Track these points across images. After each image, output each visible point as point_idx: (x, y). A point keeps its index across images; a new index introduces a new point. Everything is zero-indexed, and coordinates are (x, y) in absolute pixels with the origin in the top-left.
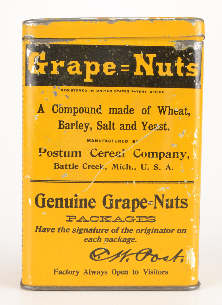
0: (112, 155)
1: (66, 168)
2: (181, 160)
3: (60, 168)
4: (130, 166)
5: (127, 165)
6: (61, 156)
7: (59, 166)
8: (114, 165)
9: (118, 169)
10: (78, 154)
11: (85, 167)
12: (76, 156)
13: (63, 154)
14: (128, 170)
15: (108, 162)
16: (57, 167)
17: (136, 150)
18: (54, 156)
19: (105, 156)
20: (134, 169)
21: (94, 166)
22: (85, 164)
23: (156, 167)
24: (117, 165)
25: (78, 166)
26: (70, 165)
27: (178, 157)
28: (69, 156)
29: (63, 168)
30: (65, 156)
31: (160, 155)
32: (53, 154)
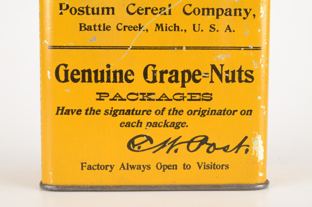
0: (155, 12)
1: (95, 30)
2: (244, 18)
3: (86, 30)
4: (178, 27)
5: (175, 25)
6: (88, 14)
7: (86, 27)
8: (157, 25)
9: (162, 30)
10: (111, 10)
11: (120, 28)
12: (108, 13)
13: (90, 11)
14: (176, 32)
15: (149, 21)
16: (83, 29)
17: (186, 5)
18: (79, 14)
19: (146, 14)
20: (184, 30)
21: (132, 27)
22: (120, 24)
23: (212, 28)
24: (162, 25)
25: (110, 27)
26: (99, 26)
27: (240, 15)
28: (98, 13)
29: (91, 30)
30: (93, 13)
31: (217, 12)
32: (78, 12)
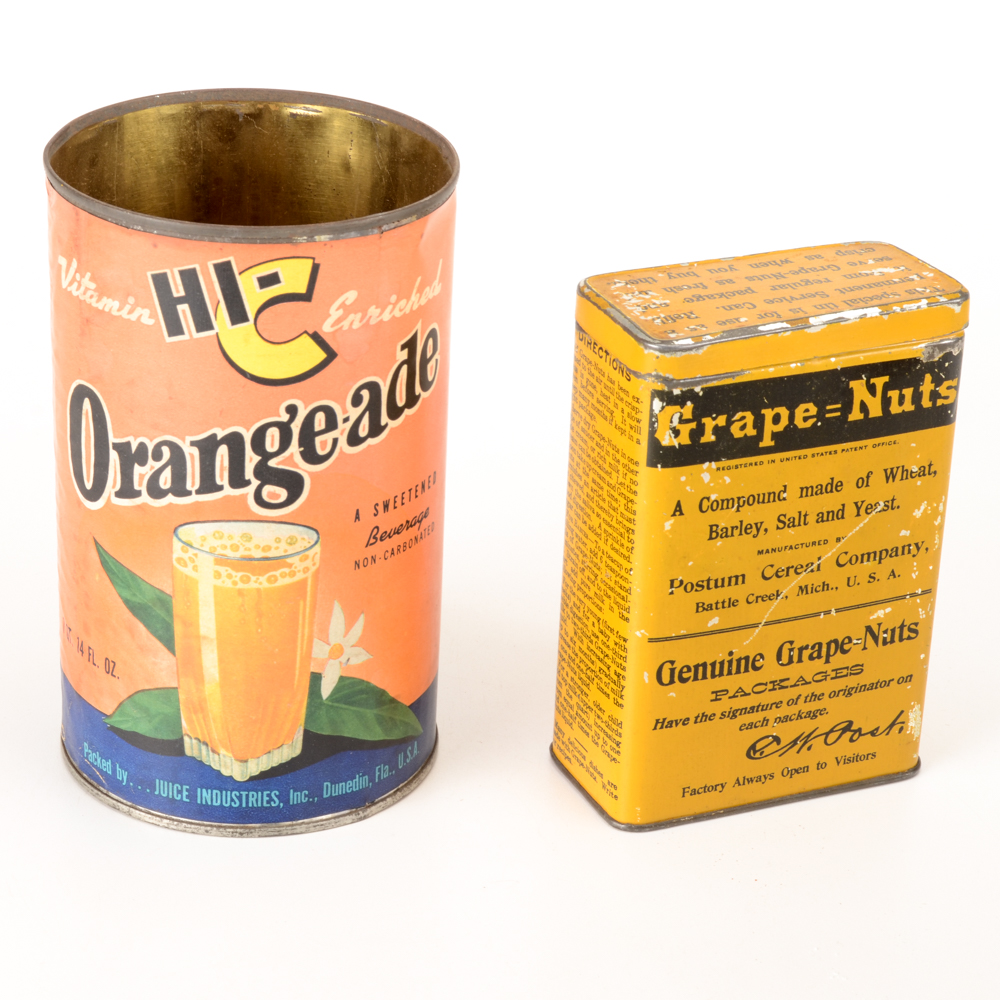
0: (799, 571)
1: (717, 608)
2: (914, 556)
3: (705, 611)
4: (828, 585)
5: (824, 583)
6: (709, 588)
7: (705, 606)
8: (801, 587)
9: (807, 593)
10: (740, 579)
11: (750, 600)
12: (737, 583)
14: (825, 592)
15: (791, 584)
16: (701, 609)
17: (841, 554)
18: (696, 590)
19: (787, 575)
20: (834, 588)
21: (767, 596)
22: (751, 595)
23: (872, 577)
24: (806, 586)
25: (738, 601)
26: (723, 602)
27: (909, 552)
28: (723, 586)
29: (712, 609)
30: (716, 586)
31: (879, 556)
32: (695, 587)
